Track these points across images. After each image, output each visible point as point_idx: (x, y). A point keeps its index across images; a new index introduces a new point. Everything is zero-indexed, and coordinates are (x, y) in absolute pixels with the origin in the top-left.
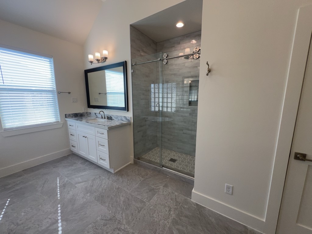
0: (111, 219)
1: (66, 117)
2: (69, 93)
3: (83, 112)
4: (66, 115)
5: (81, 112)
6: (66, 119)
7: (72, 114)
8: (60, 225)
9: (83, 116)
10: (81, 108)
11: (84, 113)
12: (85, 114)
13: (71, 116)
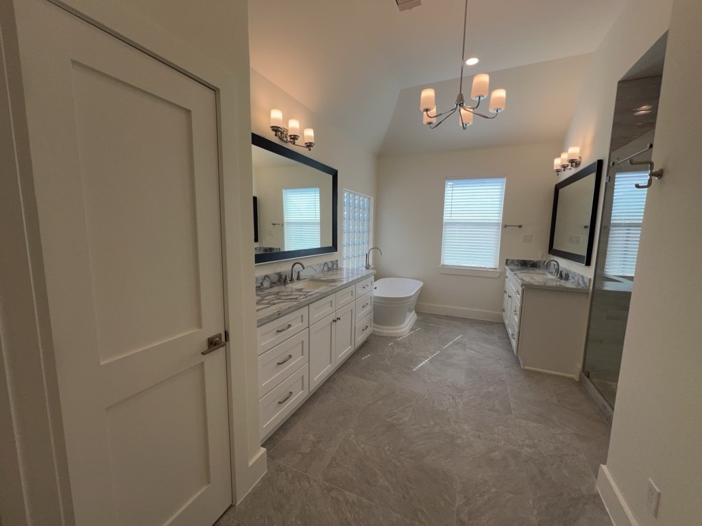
0: (457, 388)
1: (507, 264)
2: (520, 227)
3: (539, 260)
4: (507, 260)
5: (534, 259)
6: (506, 267)
7: (517, 261)
8: (426, 361)
9: (537, 267)
10: (536, 252)
11: (540, 262)
12: (541, 265)
13: (516, 263)
